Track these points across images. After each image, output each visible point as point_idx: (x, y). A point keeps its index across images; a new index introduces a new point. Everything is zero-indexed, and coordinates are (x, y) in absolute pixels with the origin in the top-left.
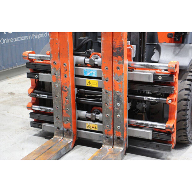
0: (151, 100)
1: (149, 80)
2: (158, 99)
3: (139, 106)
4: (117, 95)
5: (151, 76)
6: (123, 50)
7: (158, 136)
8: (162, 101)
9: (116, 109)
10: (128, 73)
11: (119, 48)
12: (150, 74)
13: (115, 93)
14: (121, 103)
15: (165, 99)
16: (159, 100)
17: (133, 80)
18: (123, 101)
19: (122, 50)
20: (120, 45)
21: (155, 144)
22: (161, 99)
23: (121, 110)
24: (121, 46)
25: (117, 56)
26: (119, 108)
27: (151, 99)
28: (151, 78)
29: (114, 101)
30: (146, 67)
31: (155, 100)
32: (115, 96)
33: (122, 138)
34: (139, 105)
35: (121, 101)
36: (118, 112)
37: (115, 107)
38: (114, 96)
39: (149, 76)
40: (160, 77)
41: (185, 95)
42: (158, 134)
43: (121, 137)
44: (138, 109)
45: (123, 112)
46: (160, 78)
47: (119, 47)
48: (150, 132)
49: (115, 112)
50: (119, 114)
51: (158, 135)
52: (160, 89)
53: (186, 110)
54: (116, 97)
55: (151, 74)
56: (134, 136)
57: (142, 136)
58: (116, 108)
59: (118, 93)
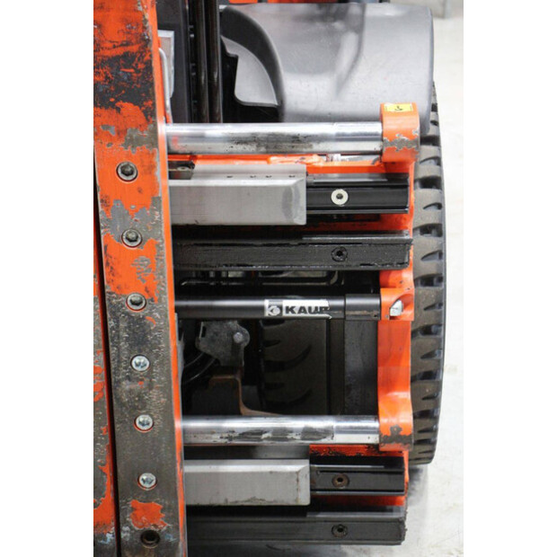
0: (302, 315)
1: (288, 214)
2: (339, 303)
3: (213, 340)
4: (127, 314)
5: (297, 191)
6: (149, 68)
7: (340, 480)
8: (357, 313)
9: (131, 391)
10: (171, 188)
11: (125, 56)
12: (290, 182)
13: (118, 307)
14: (157, 356)
15: (375, 302)
16: (344, 308)
17: (201, 222)
18: (167, 342)
19: (141, 66)
20: (128, 44)
21: (326, 521)
22: (351, 301)
23: (154, 394)
24: (134, 48)
25: (113, 105)
26: (147, 380)
27: (302, 309)
28: (297, 201)
29: (113, 351)
30: (263, 149)
31: (322, 310)
32: (117, 320)
33: (168, 531)
34: (209, 335)
35: (155, 346)
36: (139, 405)
37: (119, 382)
38: (111, 323)
39: (287, 193)
40: (341, 191)
41: (425, 258)
42: (342, 471)
43: (162, 526)
44: (207, 357)
45: (169, 398)
46: (339, 198)
47: (120, 51)
48: (302, 466)
49: (122, 405)
50: (147, 413)
51: (340, 475)
52: (340, 254)
53: (433, 329)
54: (123, 325)
55: (295, 186)
56: (219, 500)
57: (258, 496)
58: (126, 385)
59: (134, 303)
